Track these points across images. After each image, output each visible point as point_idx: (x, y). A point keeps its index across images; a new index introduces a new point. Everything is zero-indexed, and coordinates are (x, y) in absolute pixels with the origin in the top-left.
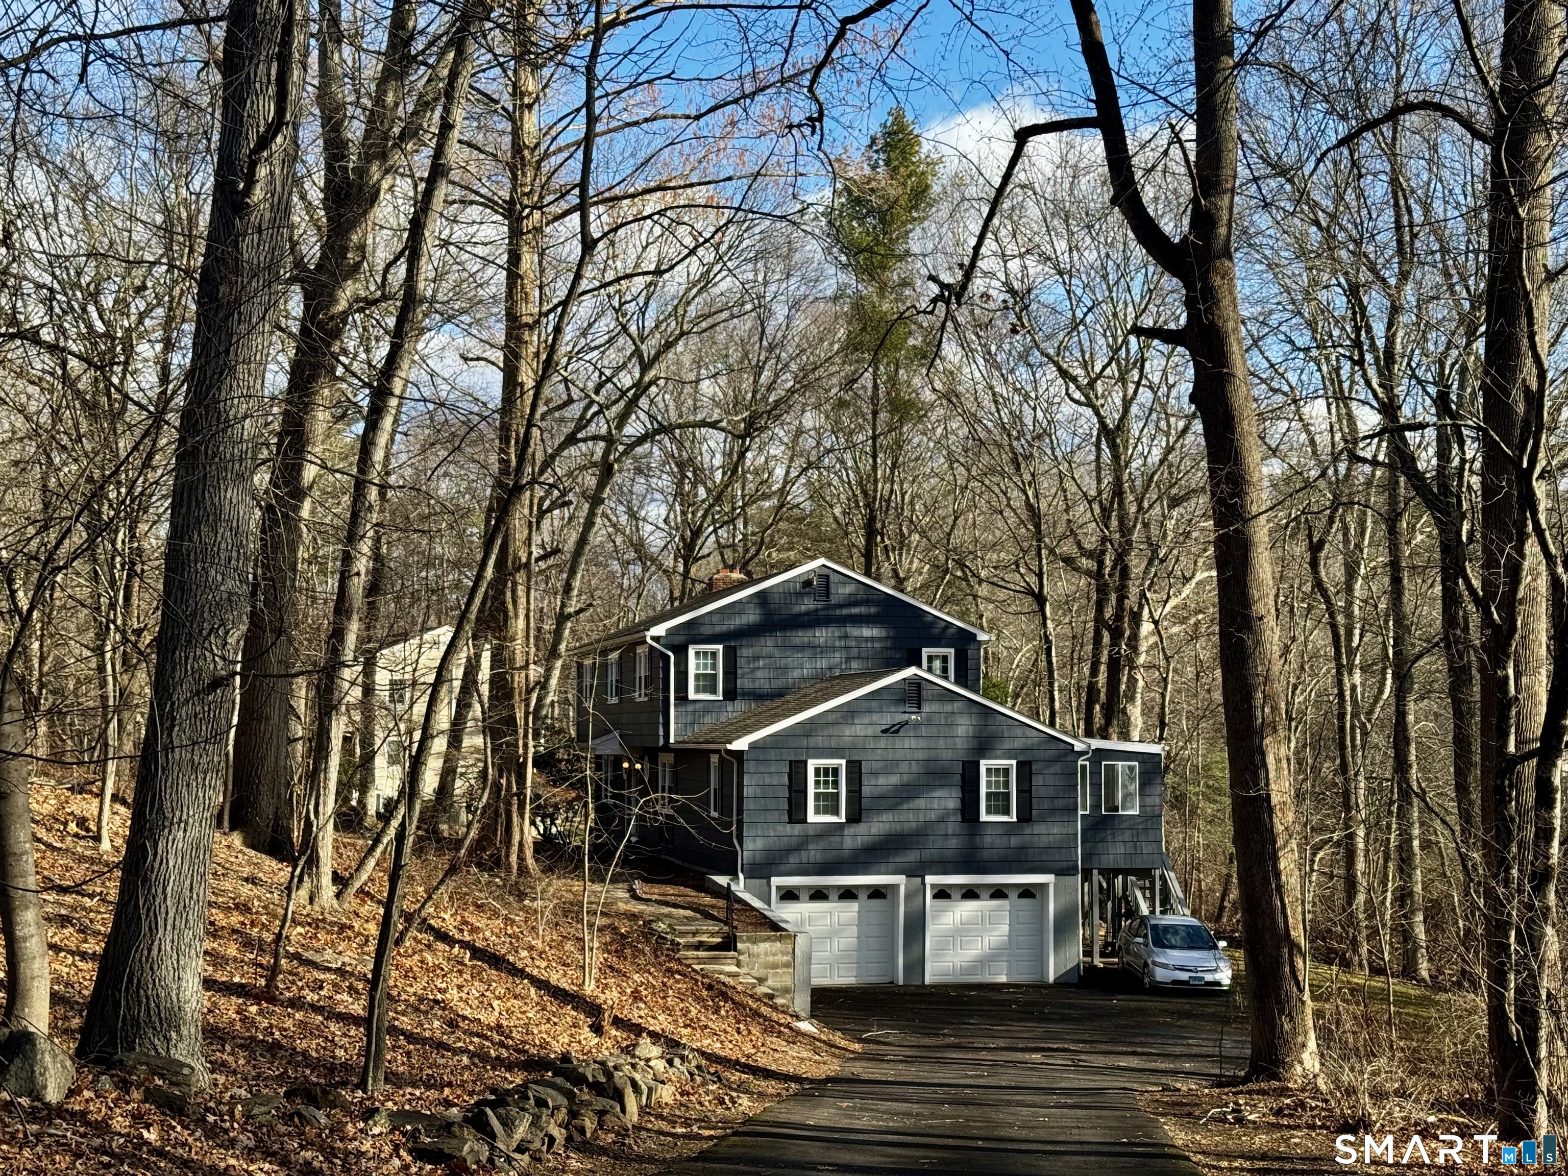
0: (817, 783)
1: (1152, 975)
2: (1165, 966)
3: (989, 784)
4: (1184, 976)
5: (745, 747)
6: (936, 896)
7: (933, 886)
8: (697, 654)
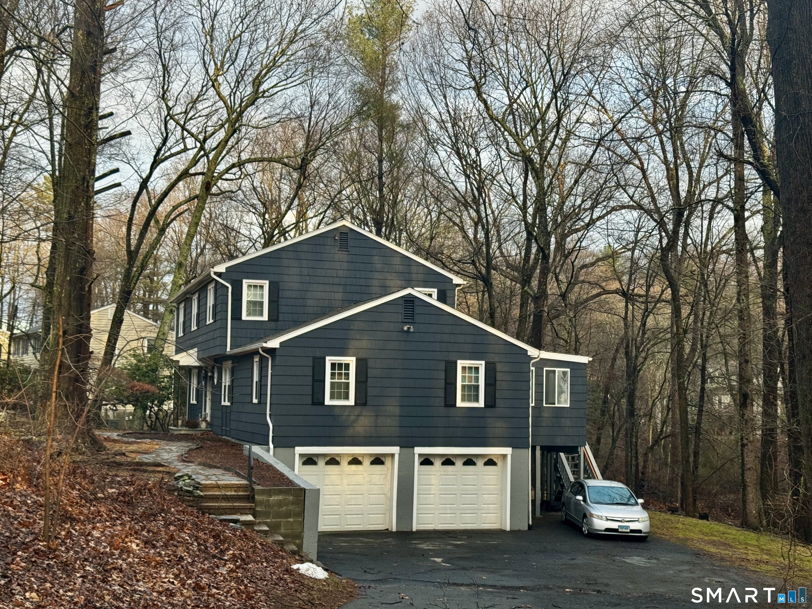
0: (333, 375)
1: (590, 524)
2: (600, 518)
3: (464, 378)
4: (614, 525)
5: (277, 346)
6: (422, 463)
7: (420, 455)
8: (249, 286)
